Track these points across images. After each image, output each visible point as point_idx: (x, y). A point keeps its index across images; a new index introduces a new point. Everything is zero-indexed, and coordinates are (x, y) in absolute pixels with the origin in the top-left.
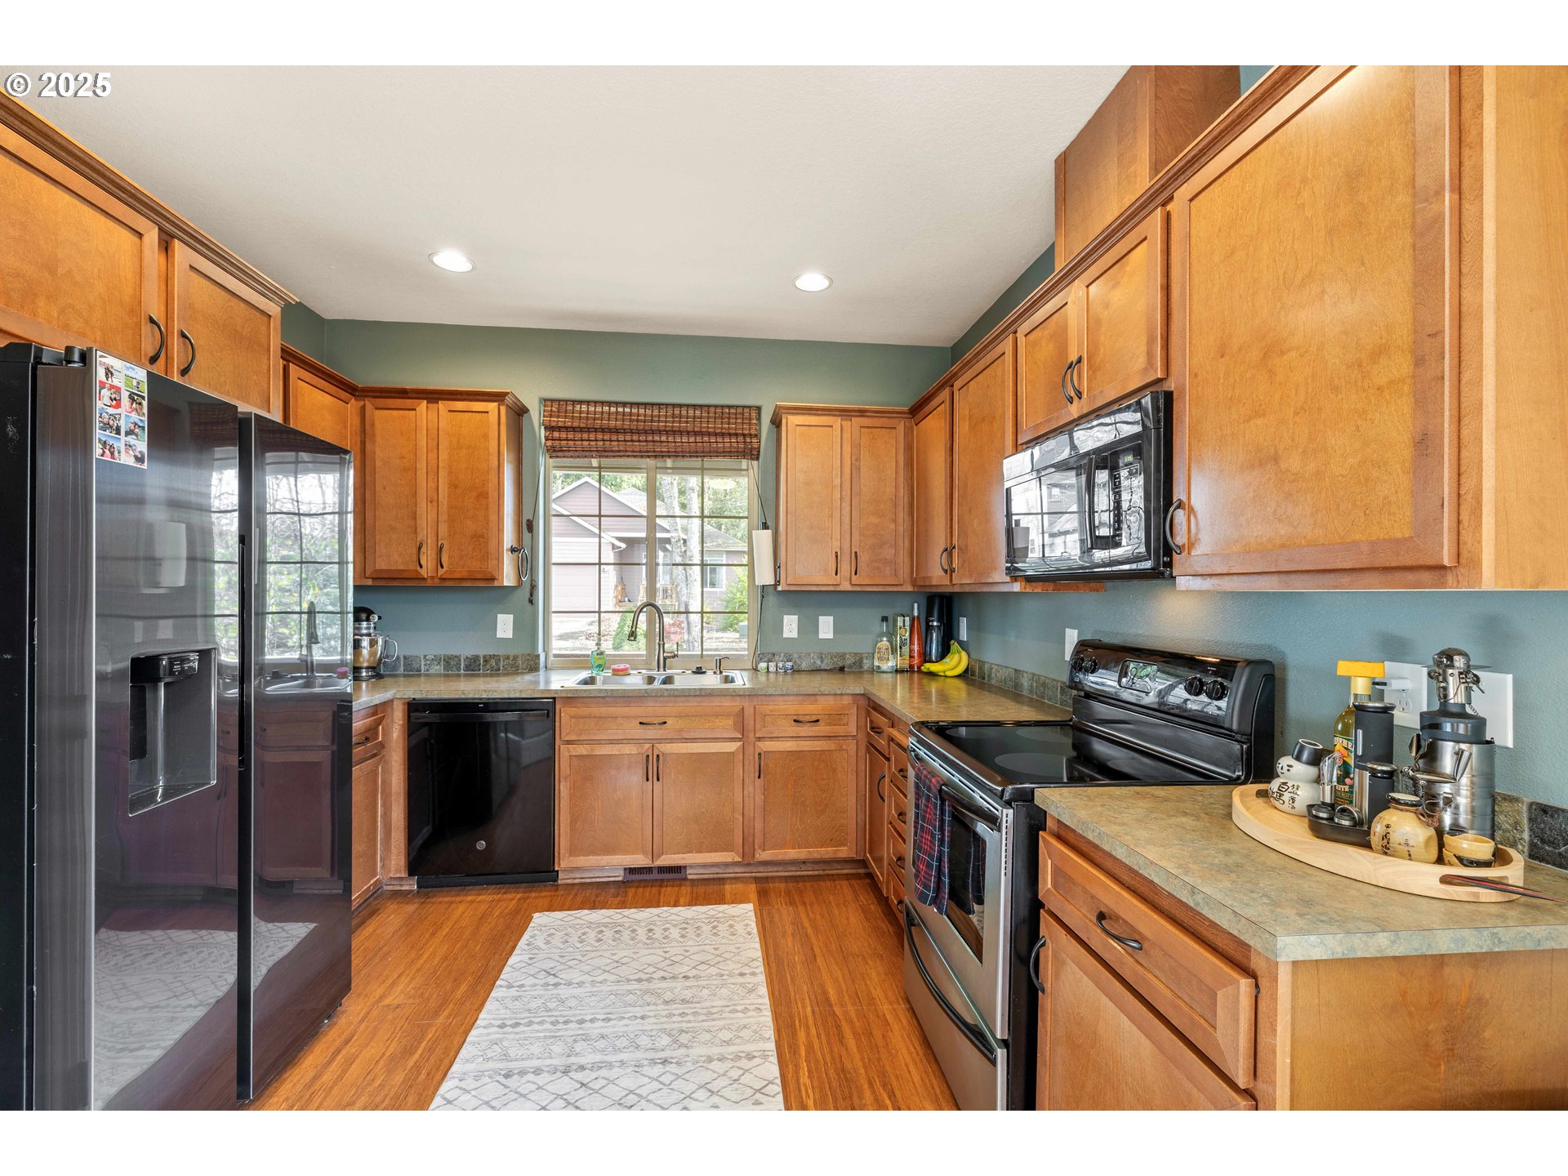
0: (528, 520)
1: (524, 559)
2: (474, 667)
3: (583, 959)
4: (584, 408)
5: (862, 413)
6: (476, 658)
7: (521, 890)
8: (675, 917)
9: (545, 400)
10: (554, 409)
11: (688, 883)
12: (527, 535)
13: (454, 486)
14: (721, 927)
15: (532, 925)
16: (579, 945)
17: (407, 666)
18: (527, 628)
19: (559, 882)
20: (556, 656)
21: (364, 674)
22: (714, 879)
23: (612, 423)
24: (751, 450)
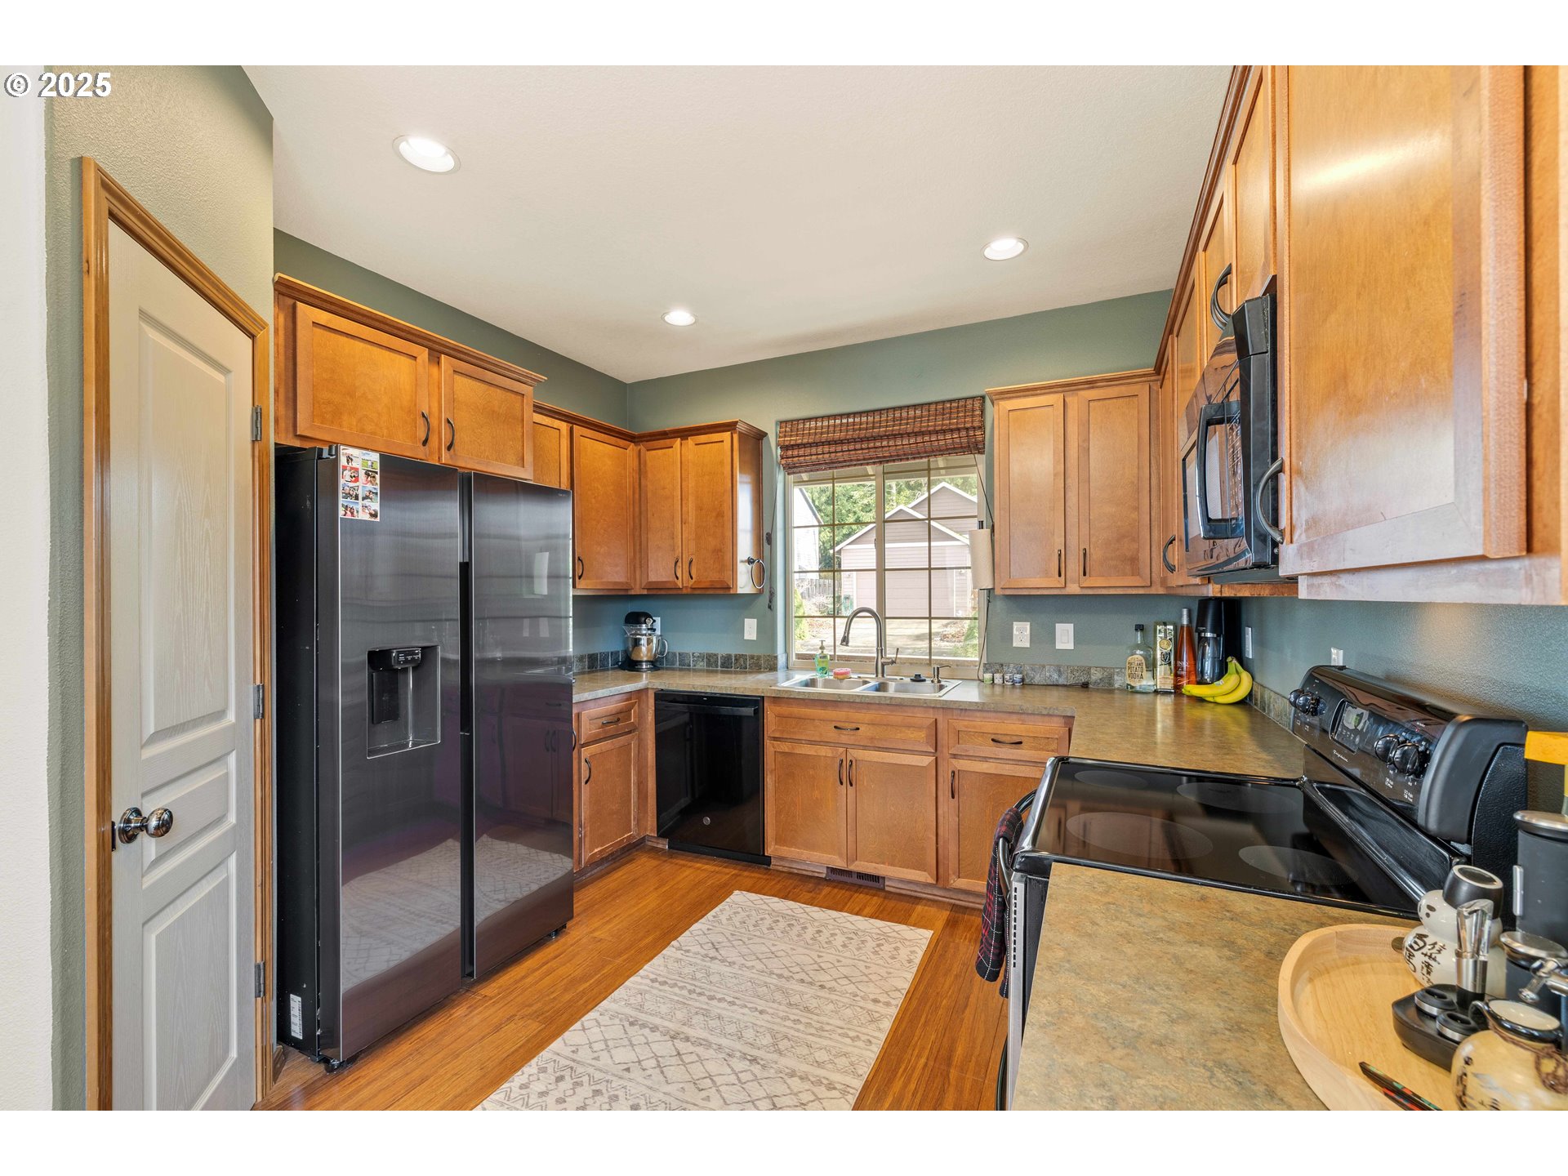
0: (767, 534)
1: (761, 570)
2: (729, 664)
3: (747, 942)
4: (813, 424)
5: (1091, 384)
6: (729, 657)
7: (739, 867)
8: (848, 925)
9: (781, 422)
10: (788, 429)
11: (883, 894)
12: (767, 547)
13: (699, 508)
14: (886, 947)
15: (728, 900)
16: (751, 928)
17: (682, 663)
18: (767, 631)
19: (771, 867)
20: (800, 656)
21: (644, 667)
22: (911, 896)
23: (837, 435)
24: (976, 443)
